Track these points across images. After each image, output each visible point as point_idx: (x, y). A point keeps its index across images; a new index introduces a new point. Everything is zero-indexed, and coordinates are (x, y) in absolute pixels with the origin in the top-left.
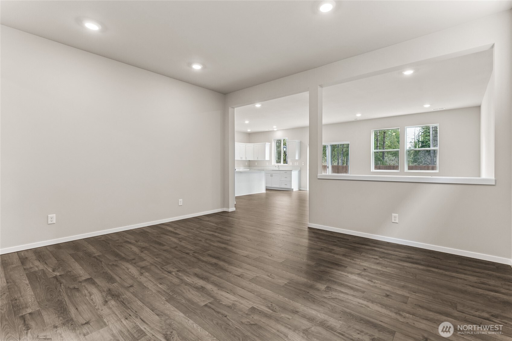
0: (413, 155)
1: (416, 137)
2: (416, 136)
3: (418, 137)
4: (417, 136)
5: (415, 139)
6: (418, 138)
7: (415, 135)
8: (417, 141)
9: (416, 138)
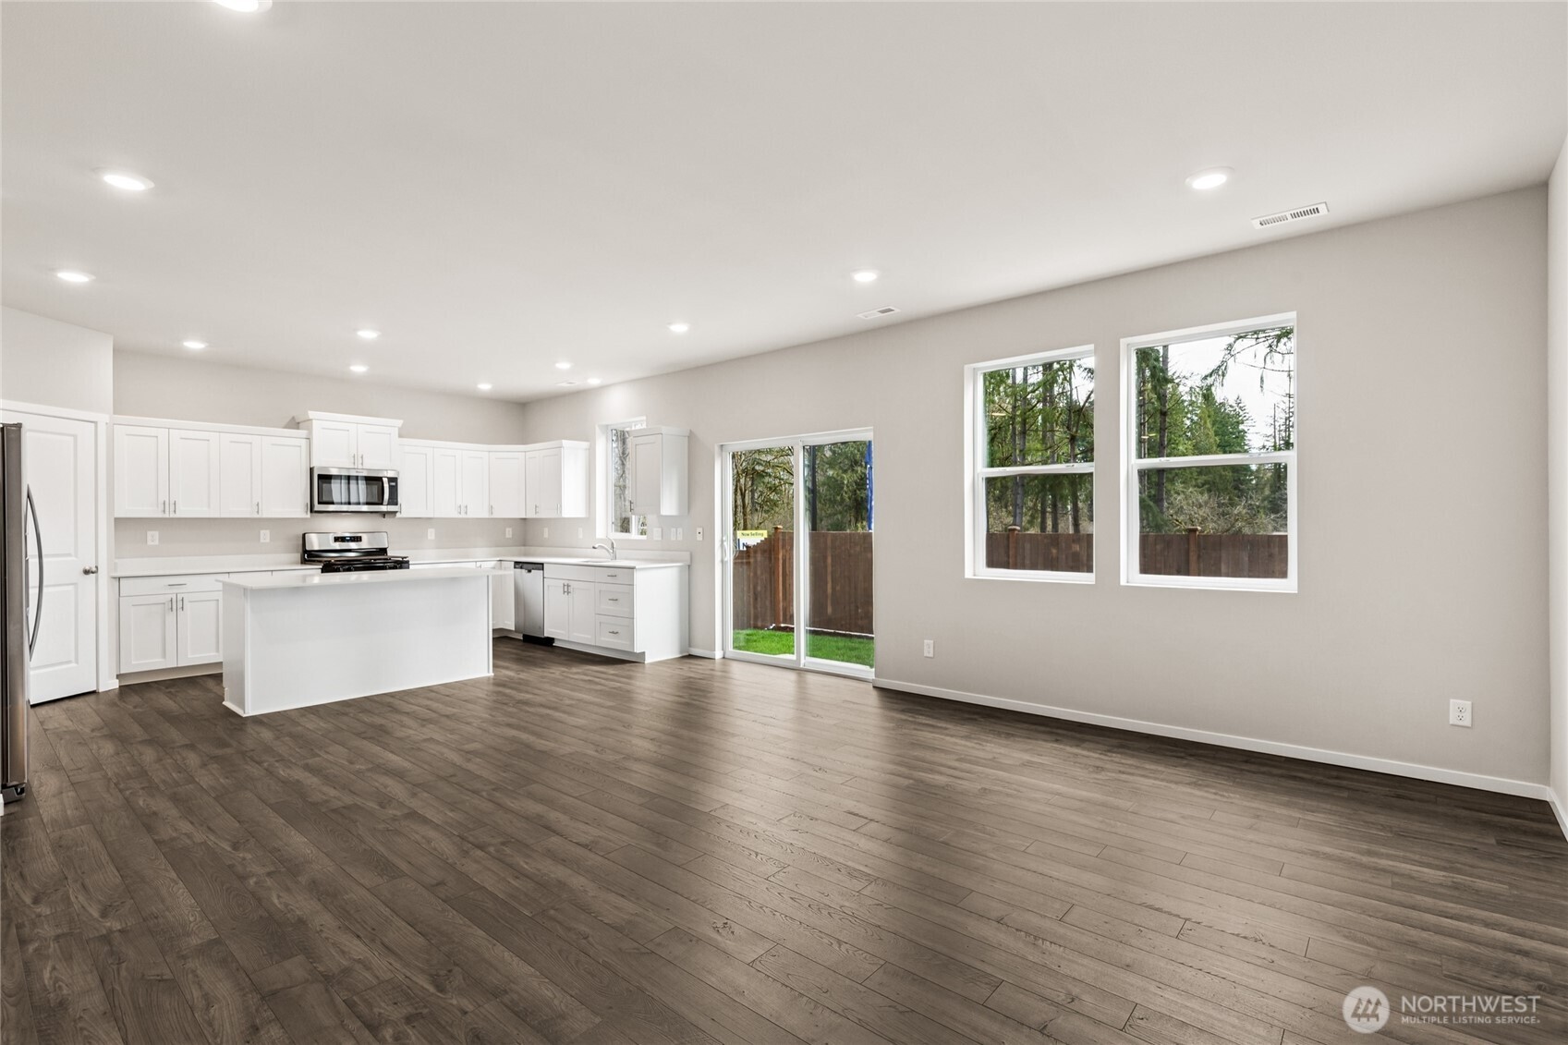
0: (1271, 487)
1: (1280, 431)
2: (1277, 428)
3: (1286, 431)
4: (1283, 428)
5: (1275, 437)
6: (1284, 434)
7: (1277, 424)
8: (1282, 442)
9: (1277, 433)
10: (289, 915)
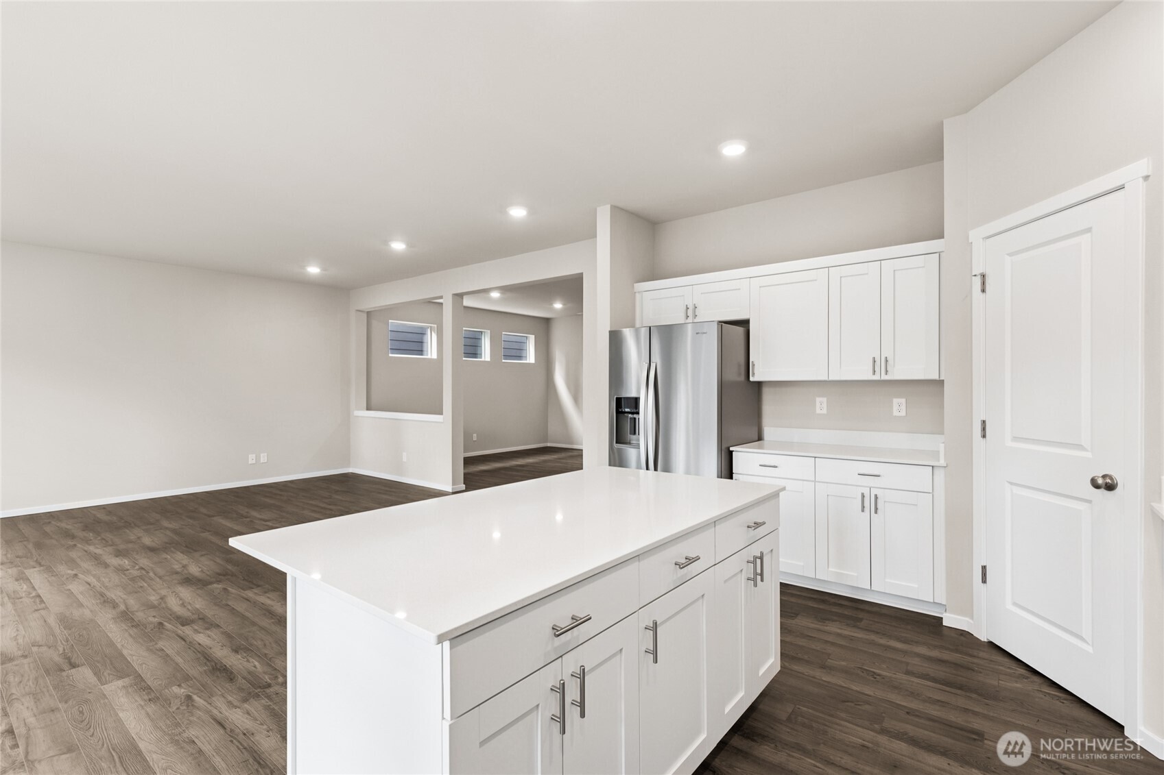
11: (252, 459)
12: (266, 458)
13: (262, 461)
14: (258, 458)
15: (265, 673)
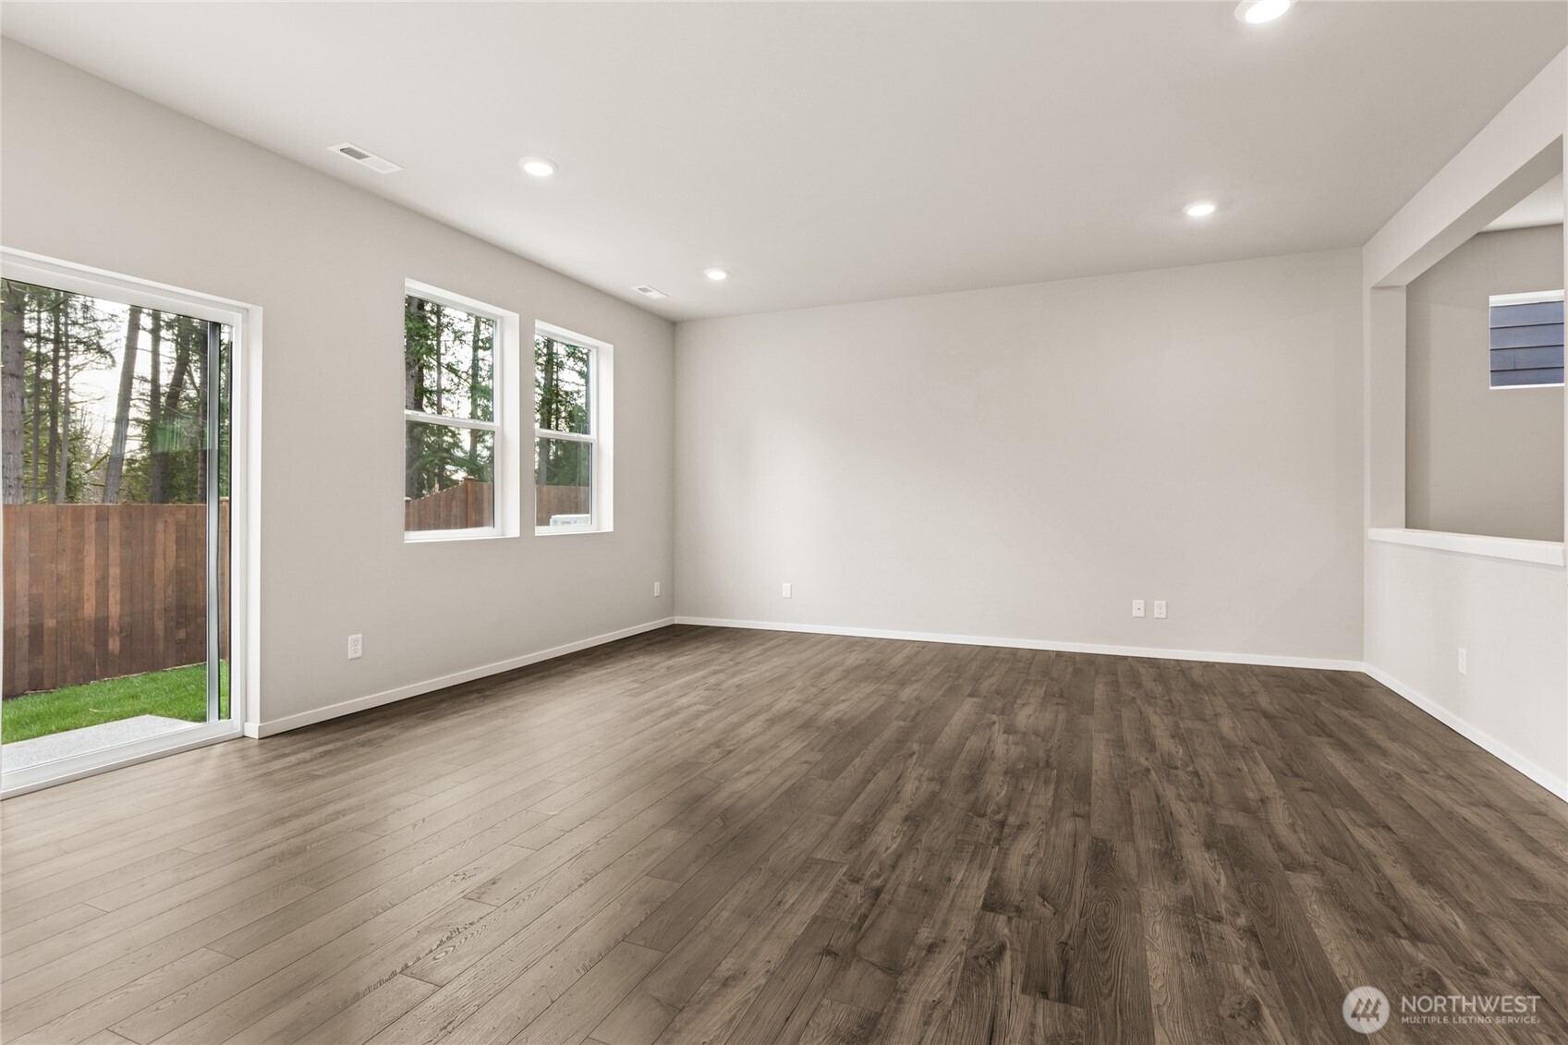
10: (1216, 857)
11: (1137, 607)
12: (1164, 609)
13: (1157, 615)
14: (1148, 608)
15: (1226, 898)
